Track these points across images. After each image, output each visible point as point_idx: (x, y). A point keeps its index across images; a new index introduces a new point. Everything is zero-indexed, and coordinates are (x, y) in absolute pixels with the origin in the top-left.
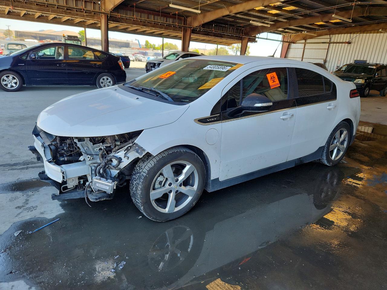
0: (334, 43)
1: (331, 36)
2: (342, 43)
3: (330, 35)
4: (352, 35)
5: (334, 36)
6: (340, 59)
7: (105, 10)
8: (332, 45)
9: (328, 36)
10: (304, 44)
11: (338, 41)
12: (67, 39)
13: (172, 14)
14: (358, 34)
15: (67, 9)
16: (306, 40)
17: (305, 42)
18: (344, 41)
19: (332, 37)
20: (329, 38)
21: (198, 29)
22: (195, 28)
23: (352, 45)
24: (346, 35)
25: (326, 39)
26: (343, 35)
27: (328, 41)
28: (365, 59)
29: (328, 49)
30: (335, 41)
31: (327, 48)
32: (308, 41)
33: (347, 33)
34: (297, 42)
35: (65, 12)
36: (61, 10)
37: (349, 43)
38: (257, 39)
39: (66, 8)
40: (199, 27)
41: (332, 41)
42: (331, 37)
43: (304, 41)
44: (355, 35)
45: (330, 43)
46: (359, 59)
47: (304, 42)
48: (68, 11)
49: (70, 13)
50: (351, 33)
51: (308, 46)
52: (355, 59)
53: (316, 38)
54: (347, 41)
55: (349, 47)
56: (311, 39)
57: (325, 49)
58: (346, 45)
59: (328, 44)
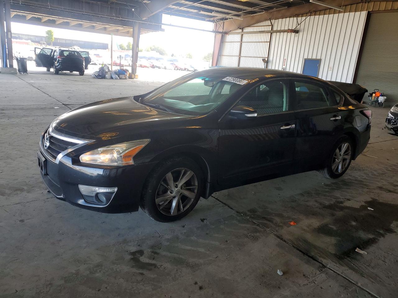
0: (277, 31)
1: (273, 21)
3: (270, 19)
4: (299, 19)
5: (276, 21)
6: (286, 58)
8: (274, 34)
9: (268, 23)
10: (241, 35)
11: (283, 28)
16: (242, 29)
20: (271, 24)
23: (301, 34)
24: (292, 19)
25: (265, 26)
26: (288, 19)
27: (269, 29)
28: (319, 58)
30: (279, 29)
31: (269, 41)
32: (246, 30)
34: (231, 32)
37: (296, 31)
41: (275, 29)
42: (273, 24)
43: (240, 31)
44: (304, 18)
45: (272, 32)
46: (310, 57)
50: (297, 16)
51: (246, 38)
52: (305, 57)
53: (255, 25)
54: (294, 28)
55: (296, 38)
56: (249, 28)
57: (266, 42)
58: (293, 34)
59: (270, 34)
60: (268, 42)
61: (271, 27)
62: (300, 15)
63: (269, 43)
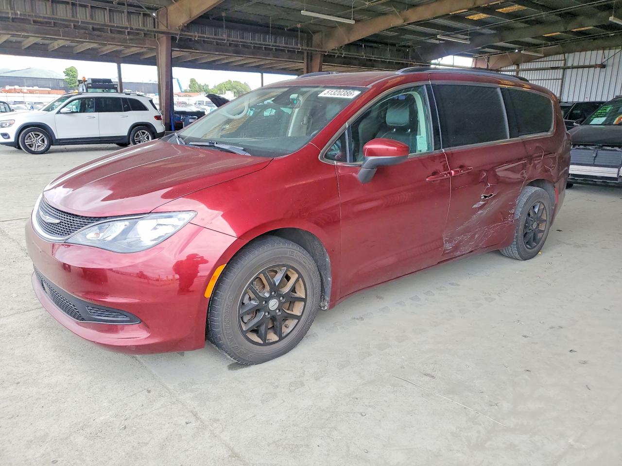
0: (573, 67)
1: (566, 55)
2: (590, 67)
3: (564, 53)
4: (606, 52)
5: (571, 55)
6: (588, 95)
7: (167, 27)
8: (568, 71)
9: (561, 57)
10: (515, 72)
11: (581, 64)
12: (90, 85)
13: (288, 30)
14: (617, 50)
15: (94, 29)
16: (518, 65)
17: (518, 68)
18: (593, 63)
19: (568, 57)
20: (563, 58)
21: (336, 53)
22: (332, 53)
23: (609, 69)
24: (595, 52)
25: (557, 60)
26: (589, 53)
27: (561, 64)
29: (563, 79)
30: (576, 64)
31: (561, 78)
32: (523, 66)
33: (598, 49)
34: (502, 69)
35: (89, 34)
36: (82, 31)
37: (603, 66)
39: (91, 26)
40: (339, 51)
41: (569, 64)
42: (566, 58)
43: (514, 67)
44: (612, 52)
45: (565, 68)
47: (516, 68)
48: (96, 33)
49: (98, 36)
50: (604, 49)
52: (617, 94)
53: (539, 60)
54: (599, 62)
55: (603, 74)
56: (528, 63)
57: (557, 80)
58: (598, 69)
59: (562, 70)
60: (559, 79)
61: (563, 61)
62: (607, 48)
63: (560, 81)
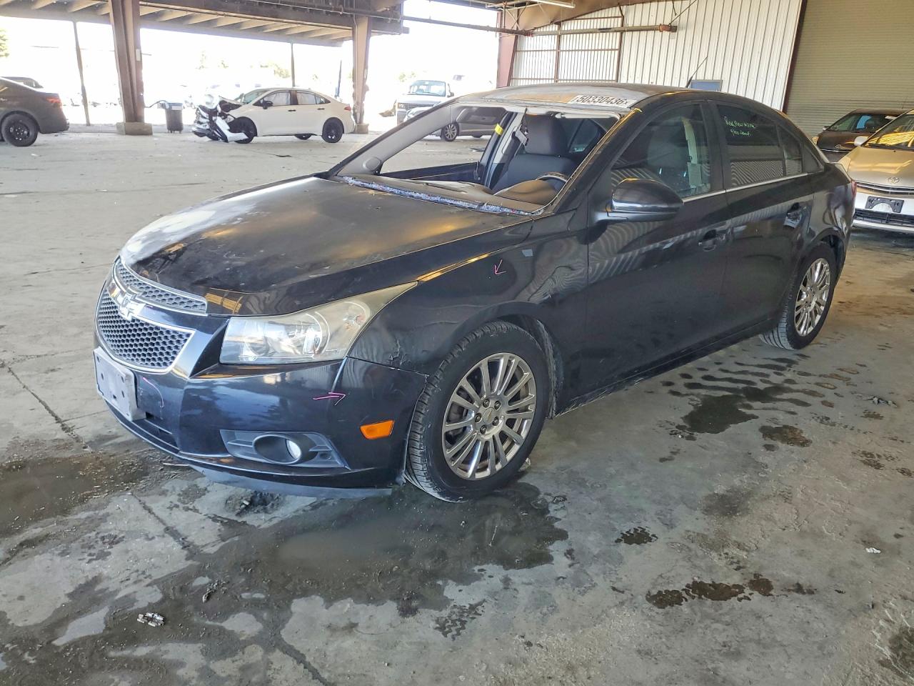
0: (632, 30)
1: (624, 8)
3: (619, 5)
5: (631, 7)
6: (653, 80)
8: (627, 35)
9: (616, 11)
10: (556, 36)
11: (645, 24)
16: (559, 24)
17: (559, 29)
18: (660, 23)
19: (627, 13)
20: (620, 15)
23: (681, 33)
25: (609, 18)
26: (654, 4)
27: (617, 23)
28: (717, 77)
29: (620, 50)
30: (637, 24)
31: (617, 47)
32: (568, 26)
34: (538, 31)
37: (672, 28)
38: (406, 23)
41: (629, 23)
42: (624, 13)
43: (554, 28)
45: (622, 31)
46: (700, 77)
47: (557, 29)
51: (567, 42)
52: (693, 76)
53: (587, 16)
54: (667, 22)
55: (673, 42)
56: (573, 21)
57: (612, 50)
58: (666, 34)
59: (619, 34)
60: (615, 50)
61: (620, 19)
63: (617, 52)
